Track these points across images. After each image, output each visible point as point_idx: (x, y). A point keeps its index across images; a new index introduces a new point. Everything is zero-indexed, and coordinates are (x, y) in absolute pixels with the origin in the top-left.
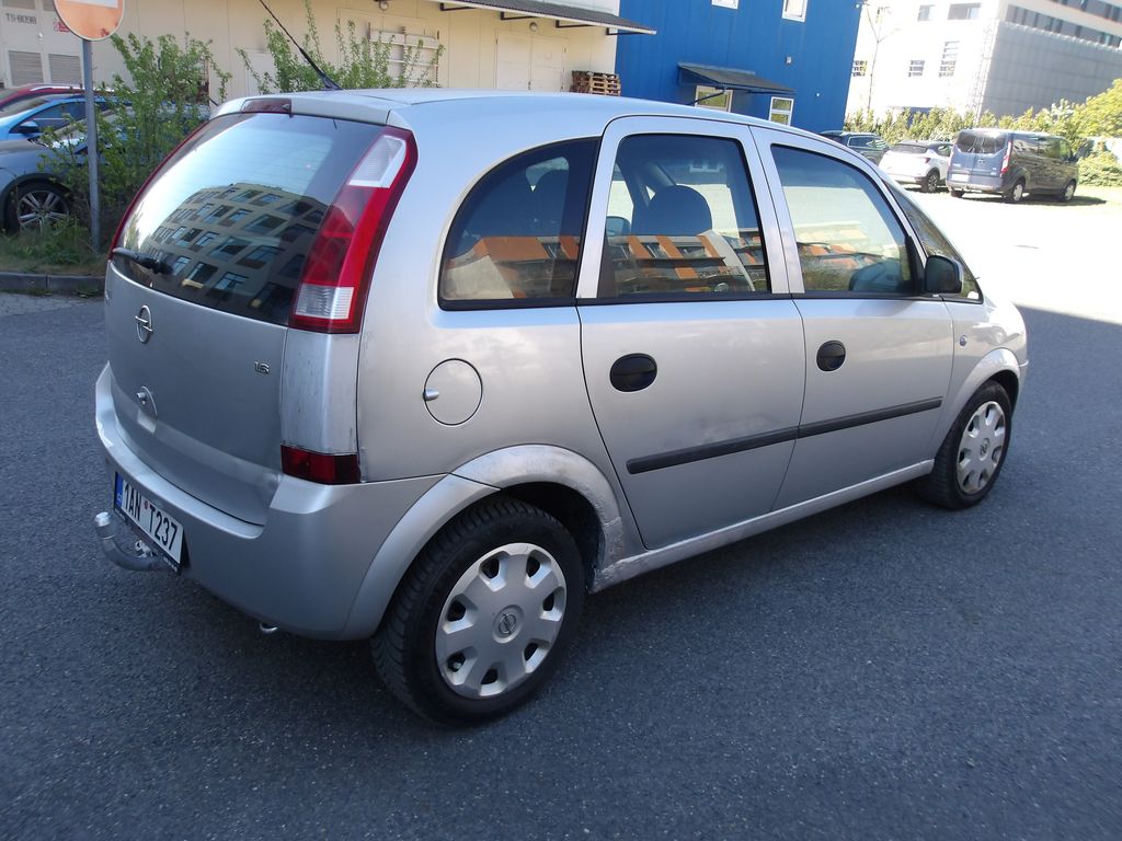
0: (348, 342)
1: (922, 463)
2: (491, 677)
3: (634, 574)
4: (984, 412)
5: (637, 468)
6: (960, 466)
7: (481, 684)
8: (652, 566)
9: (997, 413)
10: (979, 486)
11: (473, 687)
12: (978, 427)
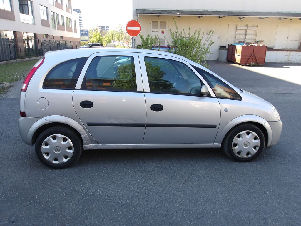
0: (25, 92)
1: (214, 144)
2: (56, 160)
3: (96, 148)
4: (244, 133)
5: (89, 124)
6: (234, 148)
7: (53, 160)
8: (101, 148)
9: (253, 134)
10: (247, 156)
11: (50, 160)
12: (242, 137)
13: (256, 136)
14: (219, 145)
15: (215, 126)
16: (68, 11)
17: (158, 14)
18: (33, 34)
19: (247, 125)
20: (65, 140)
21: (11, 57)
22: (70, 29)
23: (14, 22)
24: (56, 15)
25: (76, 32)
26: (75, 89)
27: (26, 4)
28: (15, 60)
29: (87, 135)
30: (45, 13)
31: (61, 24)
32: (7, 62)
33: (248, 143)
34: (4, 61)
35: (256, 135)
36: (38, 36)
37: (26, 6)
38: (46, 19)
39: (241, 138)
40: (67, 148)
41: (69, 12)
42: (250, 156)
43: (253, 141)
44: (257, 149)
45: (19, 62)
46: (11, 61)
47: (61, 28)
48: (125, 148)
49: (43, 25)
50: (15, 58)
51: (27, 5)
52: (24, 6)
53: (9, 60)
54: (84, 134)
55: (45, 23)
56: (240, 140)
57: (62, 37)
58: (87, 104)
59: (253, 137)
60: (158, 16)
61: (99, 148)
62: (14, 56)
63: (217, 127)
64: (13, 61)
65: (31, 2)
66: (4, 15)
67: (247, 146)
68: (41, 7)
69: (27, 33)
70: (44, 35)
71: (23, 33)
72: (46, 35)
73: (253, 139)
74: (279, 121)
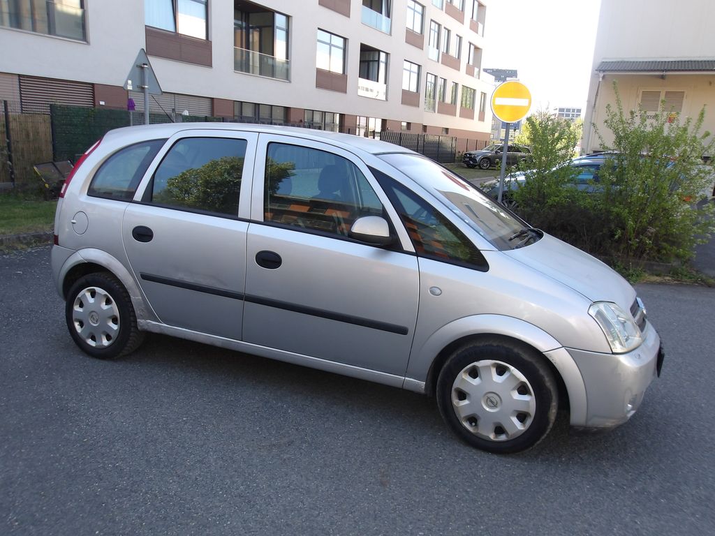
1: (406, 378)
2: (93, 338)
3: (157, 331)
4: (488, 367)
5: (145, 277)
6: (458, 403)
7: (88, 338)
8: (166, 332)
9: (513, 376)
10: (496, 437)
11: (84, 336)
12: (481, 378)
13: (525, 382)
14: (418, 384)
15: (403, 331)
16: (470, 71)
17: (663, 71)
18: (380, 120)
19: (497, 346)
20: (108, 302)
22: (467, 113)
23: (343, 94)
24: (440, 82)
25: (482, 118)
26: (132, 201)
27: (377, 59)
29: (140, 298)
30: (414, 77)
31: (448, 100)
33: (498, 399)
35: (523, 378)
36: (388, 125)
37: (376, 64)
38: (413, 89)
39: (478, 378)
40: (110, 317)
41: (473, 76)
42: (503, 438)
43: (516, 396)
44: (529, 422)
46: (307, 170)
47: (448, 109)
48: (208, 342)
49: (403, 102)
51: (378, 61)
52: (371, 63)
54: (136, 297)
55: (410, 99)
56: (474, 384)
57: (447, 130)
58: (143, 234)
59: (515, 384)
60: (663, 77)
61: (162, 332)
63: (411, 332)
64: (311, 170)
65: (387, 54)
66: (327, 81)
67: (494, 405)
68: (407, 65)
69: (367, 118)
70: (404, 124)
71: (358, 117)
72: (409, 124)
73: (514, 389)
74: (613, 353)
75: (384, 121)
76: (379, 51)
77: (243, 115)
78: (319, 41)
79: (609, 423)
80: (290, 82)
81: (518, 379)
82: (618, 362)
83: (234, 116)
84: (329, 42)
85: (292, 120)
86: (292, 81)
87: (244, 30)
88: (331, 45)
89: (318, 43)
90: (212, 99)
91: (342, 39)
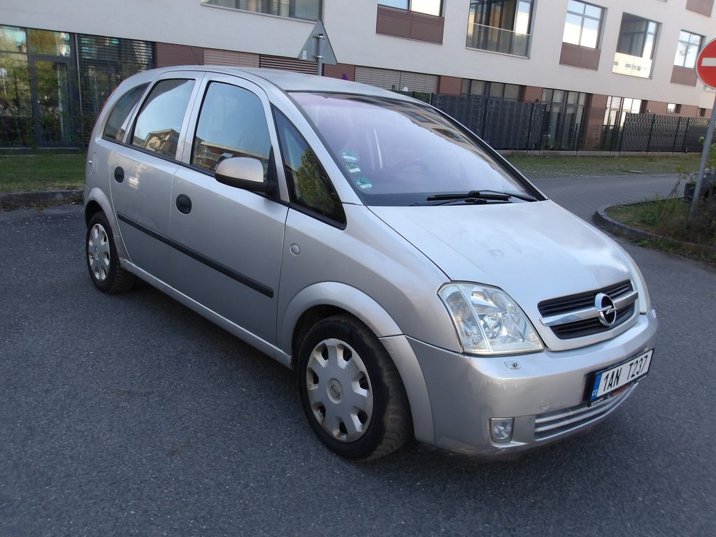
1: (277, 349)
4: (334, 348)
6: (310, 386)
10: (340, 435)
11: (93, 269)
13: (364, 373)
14: (286, 358)
15: (269, 293)
18: (640, 101)
21: (527, 144)
23: (592, 72)
26: (121, 144)
27: (643, 30)
28: (537, 152)
32: (512, 153)
33: (340, 388)
34: (509, 149)
36: (649, 107)
37: (642, 36)
39: (328, 360)
42: (345, 438)
43: (358, 388)
44: (367, 423)
45: (544, 157)
46: (525, 151)
50: (537, 148)
51: (645, 32)
52: (635, 35)
53: (519, 149)
55: (683, 76)
56: (325, 366)
58: (119, 174)
62: (536, 142)
63: (275, 295)
64: (530, 152)
65: (659, 24)
66: (573, 56)
67: (338, 396)
68: (685, 36)
69: (622, 99)
70: (672, 107)
71: (609, 98)
72: (678, 107)
73: (355, 380)
74: (465, 353)
75: (644, 103)
76: (647, 21)
77: (472, 93)
78: (569, 12)
79: (465, 449)
80: (529, 58)
81: (358, 368)
82: (469, 367)
83: (461, 94)
84: (582, 13)
85: (526, 99)
86: (531, 57)
87: (485, 6)
88: (584, 16)
89: (568, 14)
90: (439, 76)
91: (599, 10)
